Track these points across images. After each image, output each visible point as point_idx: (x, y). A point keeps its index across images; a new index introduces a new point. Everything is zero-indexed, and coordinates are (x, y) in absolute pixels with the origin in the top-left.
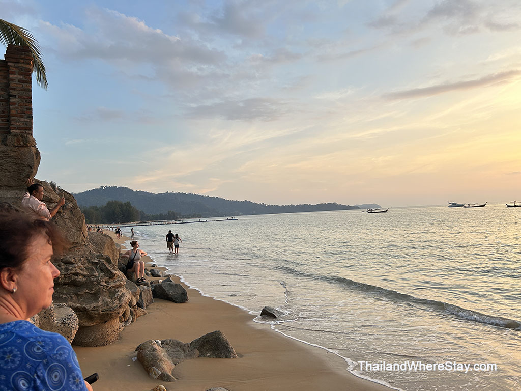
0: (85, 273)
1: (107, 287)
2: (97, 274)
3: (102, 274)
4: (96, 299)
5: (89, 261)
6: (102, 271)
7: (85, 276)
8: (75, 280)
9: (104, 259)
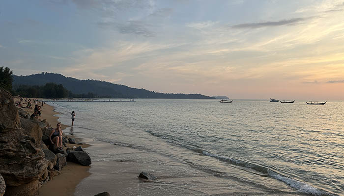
0: (15, 150)
1: (30, 159)
2: (23, 150)
3: (27, 150)
4: (22, 168)
5: (19, 141)
6: (28, 148)
7: (14, 152)
8: (7, 155)
9: (30, 139)
